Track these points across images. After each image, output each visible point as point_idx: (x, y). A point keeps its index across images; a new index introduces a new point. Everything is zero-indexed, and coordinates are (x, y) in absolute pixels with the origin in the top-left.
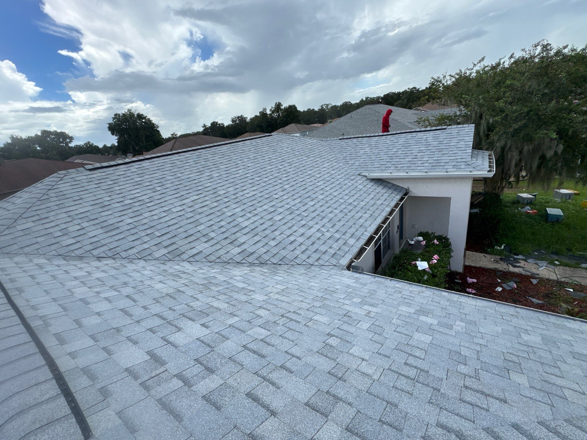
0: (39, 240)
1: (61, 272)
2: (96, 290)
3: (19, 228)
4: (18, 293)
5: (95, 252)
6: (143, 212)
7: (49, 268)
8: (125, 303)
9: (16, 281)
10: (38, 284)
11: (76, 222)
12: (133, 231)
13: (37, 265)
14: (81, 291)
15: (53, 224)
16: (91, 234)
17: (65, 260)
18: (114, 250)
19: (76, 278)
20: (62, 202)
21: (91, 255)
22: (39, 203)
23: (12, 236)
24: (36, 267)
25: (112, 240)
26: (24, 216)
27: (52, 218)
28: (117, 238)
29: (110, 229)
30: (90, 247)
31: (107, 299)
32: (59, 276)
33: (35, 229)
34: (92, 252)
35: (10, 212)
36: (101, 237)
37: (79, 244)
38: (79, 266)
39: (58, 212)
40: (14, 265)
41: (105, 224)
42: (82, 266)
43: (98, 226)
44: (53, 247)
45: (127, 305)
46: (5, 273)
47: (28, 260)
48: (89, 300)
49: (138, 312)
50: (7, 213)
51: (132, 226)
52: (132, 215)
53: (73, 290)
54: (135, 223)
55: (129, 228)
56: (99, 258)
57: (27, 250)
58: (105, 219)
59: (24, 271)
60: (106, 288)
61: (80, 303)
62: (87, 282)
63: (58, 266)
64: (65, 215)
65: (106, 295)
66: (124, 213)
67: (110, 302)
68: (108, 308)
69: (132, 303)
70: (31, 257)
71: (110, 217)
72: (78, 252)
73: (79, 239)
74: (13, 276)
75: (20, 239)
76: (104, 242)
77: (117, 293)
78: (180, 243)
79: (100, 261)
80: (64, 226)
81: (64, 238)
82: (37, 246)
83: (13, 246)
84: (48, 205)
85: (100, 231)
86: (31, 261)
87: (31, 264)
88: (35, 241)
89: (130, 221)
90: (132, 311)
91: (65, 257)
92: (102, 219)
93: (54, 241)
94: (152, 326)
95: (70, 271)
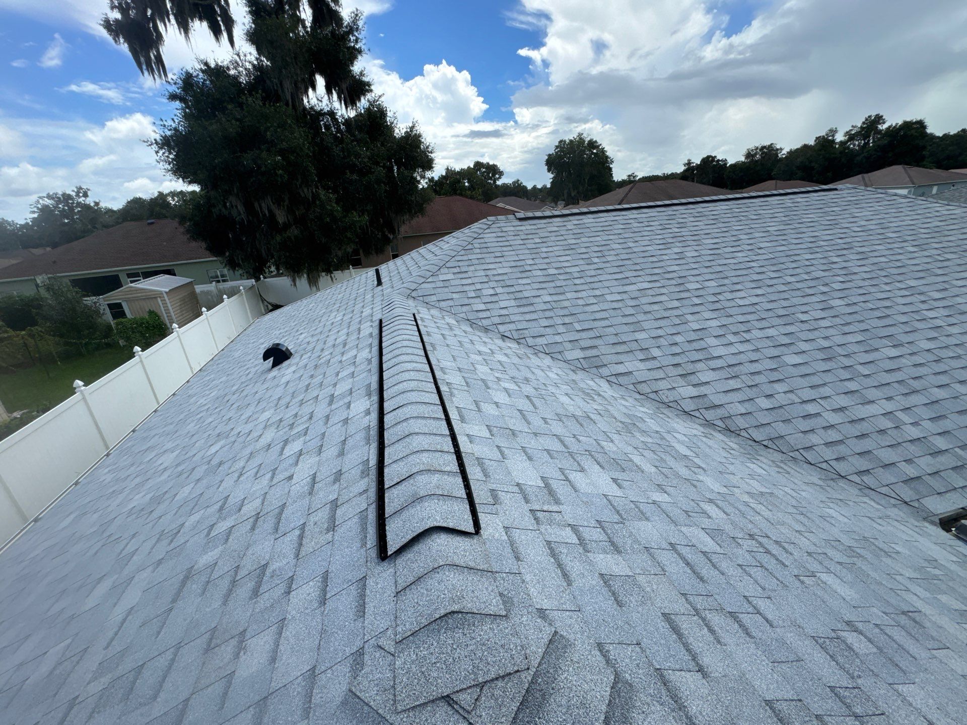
0: (455, 296)
1: (467, 340)
2: (497, 375)
3: (442, 277)
4: (432, 349)
5: (502, 328)
6: (566, 290)
7: (457, 332)
8: (524, 404)
9: (431, 336)
10: (448, 345)
11: (492, 284)
12: (548, 314)
13: (448, 324)
14: (482, 370)
15: (469, 281)
16: (503, 304)
17: (472, 327)
18: (521, 332)
19: (480, 353)
20: (483, 256)
21: (496, 330)
22: (463, 252)
23: (433, 285)
24: (447, 326)
25: (521, 319)
26: (447, 265)
27: (470, 274)
28: (528, 317)
29: (524, 303)
30: (497, 320)
31: (506, 390)
32: (465, 344)
33: (453, 283)
34: (499, 326)
35: (437, 258)
36: (511, 311)
37: (488, 312)
38: (484, 339)
39: (478, 267)
40: (430, 318)
41: (519, 295)
42: (487, 340)
43: (512, 296)
44: (465, 309)
45: (525, 408)
46: (424, 324)
47: (440, 315)
48: (490, 384)
49: (537, 422)
50: (435, 258)
51: (548, 306)
52: (552, 291)
53: (477, 366)
54: (553, 304)
55: (545, 308)
56: (504, 337)
57: (443, 304)
58: (521, 288)
59: (438, 327)
60: (507, 377)
61: (480, 383)
62: (489, 362)
63: (465, 332)
64: (483, 273)
65: (507, 385)
66: (544, 285)
67: (509, 396)
68: (506, 402)
69: (532, 408)
70: (444, 313)
71: (527, 287)
72: (485, 323)
73: (489, 306)
74: (429, 329)
75: (439, 290)
76: (513, 318)
77: (516, 388)
78: (604, 350)
79: (504, 341)
80: (479, 286)
81: (477, 300)
82: (451, 303)
83: (432, 297)
84: (470, 257)
85: (513, 303)
86: (443, 318)
87: (443, 322)
88: (450, 296)
89: (548, 298)
90: (531, 417)
91: (472, 324)
92: (517, 288)
93: (466, 301)
94: (550, 448)
95: (475, 343)
